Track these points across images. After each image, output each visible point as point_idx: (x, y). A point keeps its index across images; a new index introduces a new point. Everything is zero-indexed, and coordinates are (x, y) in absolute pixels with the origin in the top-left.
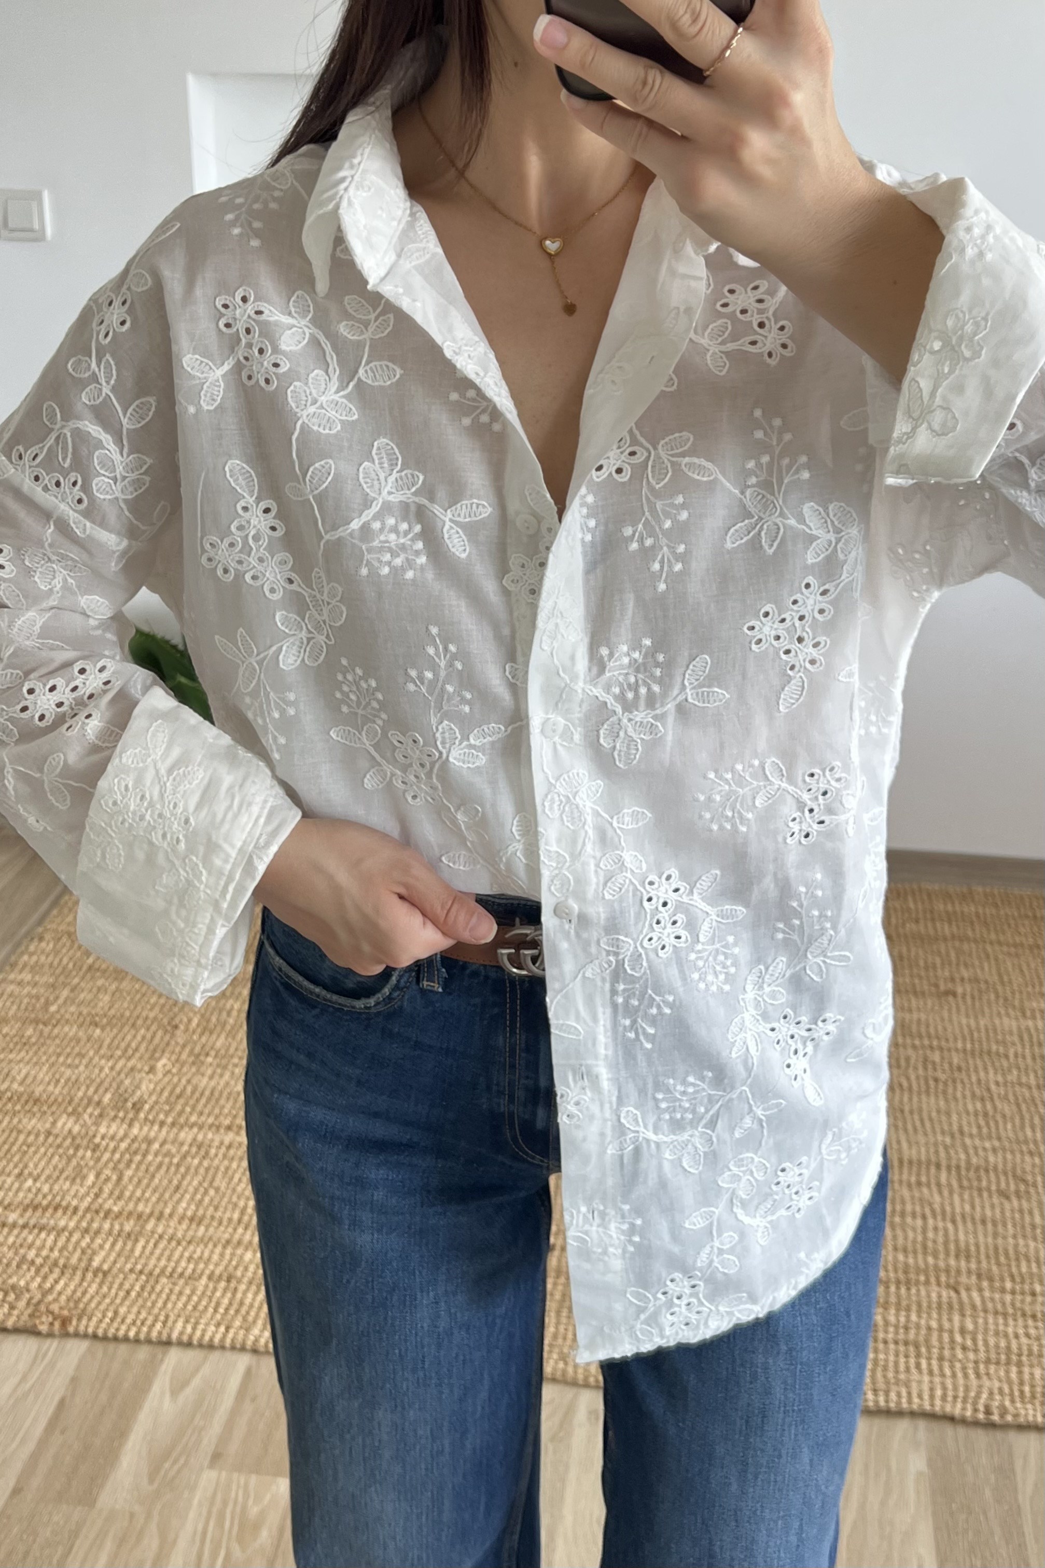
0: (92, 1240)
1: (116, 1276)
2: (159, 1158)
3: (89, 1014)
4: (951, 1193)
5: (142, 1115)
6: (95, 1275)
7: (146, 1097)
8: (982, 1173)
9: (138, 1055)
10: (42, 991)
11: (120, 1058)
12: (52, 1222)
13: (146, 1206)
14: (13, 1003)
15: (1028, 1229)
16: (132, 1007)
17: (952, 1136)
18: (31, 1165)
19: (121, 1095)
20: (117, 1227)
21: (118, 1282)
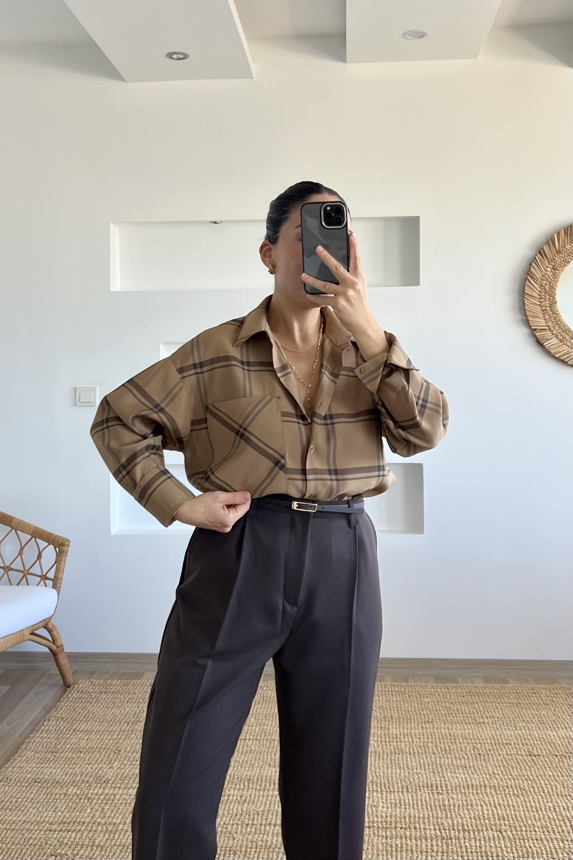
0: (94, 834)
1: (108, 847)
2: (120, 801)
3: (77, 748)
4: (492, 796)
5: (109, 785)
6: (97, 847)
7: (110, 778)
8: (506, 788)
9: (103, 762)
10: (52, 740)
11: (94, 764)
12: (73, 828)
13: (117, 820)
14: (39, 745)
15: (529, 808)
16: (97, 745)
17: (490, 775)
18: (59, 807)
19: (97, 778)
20: (105, 829)
21: (109, 849)
